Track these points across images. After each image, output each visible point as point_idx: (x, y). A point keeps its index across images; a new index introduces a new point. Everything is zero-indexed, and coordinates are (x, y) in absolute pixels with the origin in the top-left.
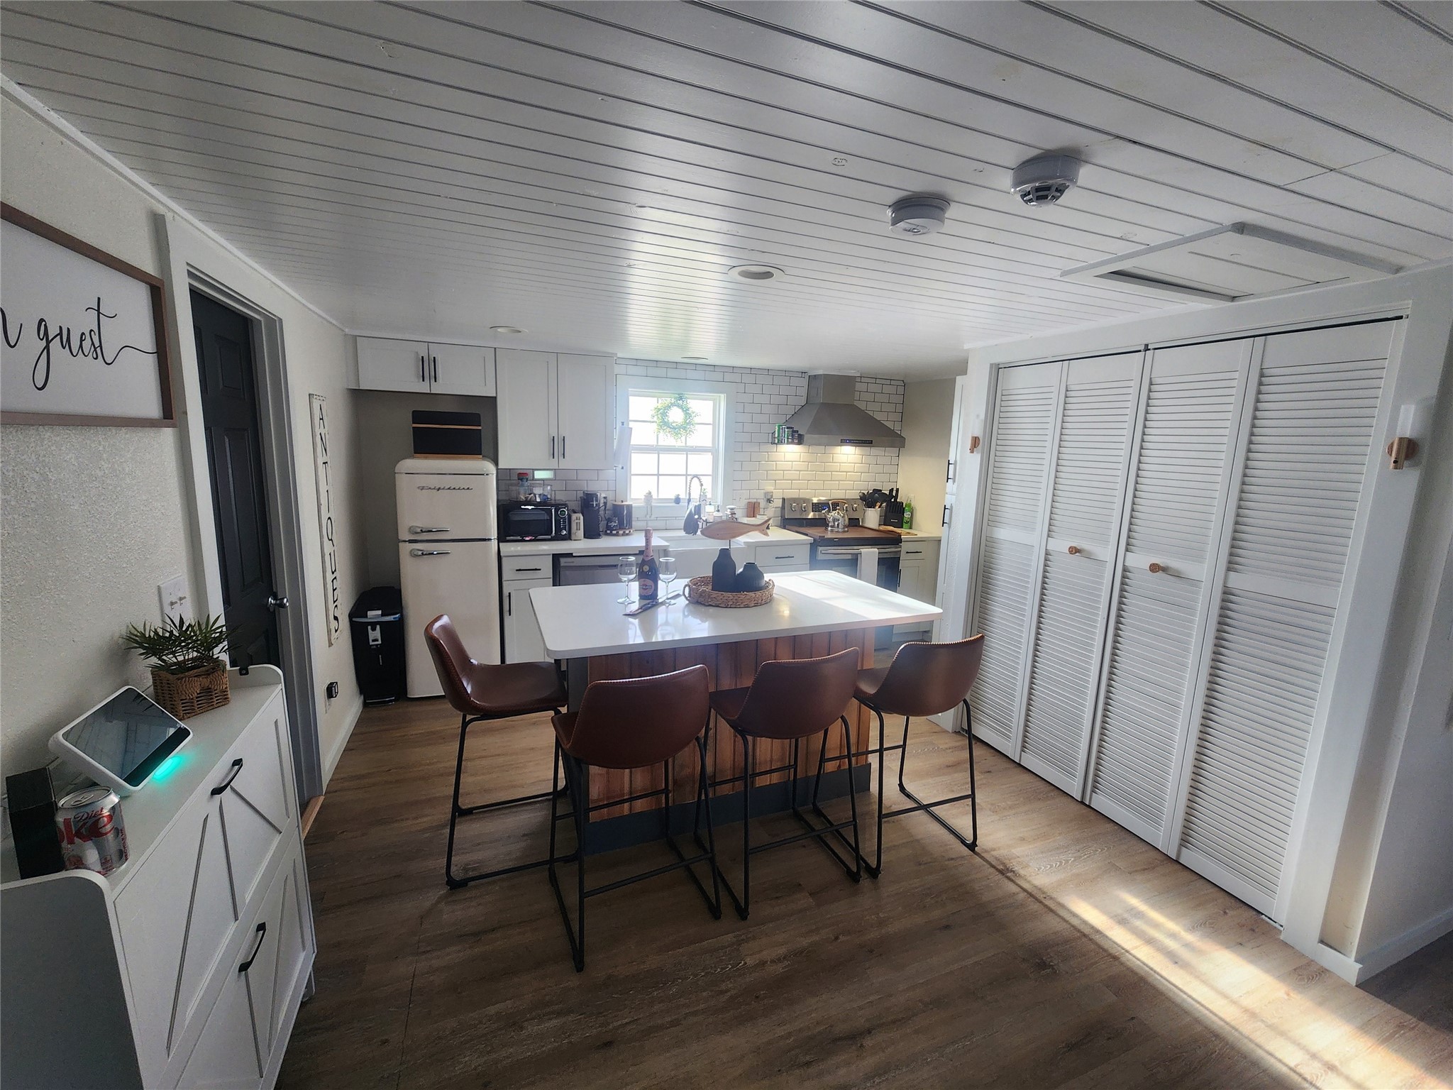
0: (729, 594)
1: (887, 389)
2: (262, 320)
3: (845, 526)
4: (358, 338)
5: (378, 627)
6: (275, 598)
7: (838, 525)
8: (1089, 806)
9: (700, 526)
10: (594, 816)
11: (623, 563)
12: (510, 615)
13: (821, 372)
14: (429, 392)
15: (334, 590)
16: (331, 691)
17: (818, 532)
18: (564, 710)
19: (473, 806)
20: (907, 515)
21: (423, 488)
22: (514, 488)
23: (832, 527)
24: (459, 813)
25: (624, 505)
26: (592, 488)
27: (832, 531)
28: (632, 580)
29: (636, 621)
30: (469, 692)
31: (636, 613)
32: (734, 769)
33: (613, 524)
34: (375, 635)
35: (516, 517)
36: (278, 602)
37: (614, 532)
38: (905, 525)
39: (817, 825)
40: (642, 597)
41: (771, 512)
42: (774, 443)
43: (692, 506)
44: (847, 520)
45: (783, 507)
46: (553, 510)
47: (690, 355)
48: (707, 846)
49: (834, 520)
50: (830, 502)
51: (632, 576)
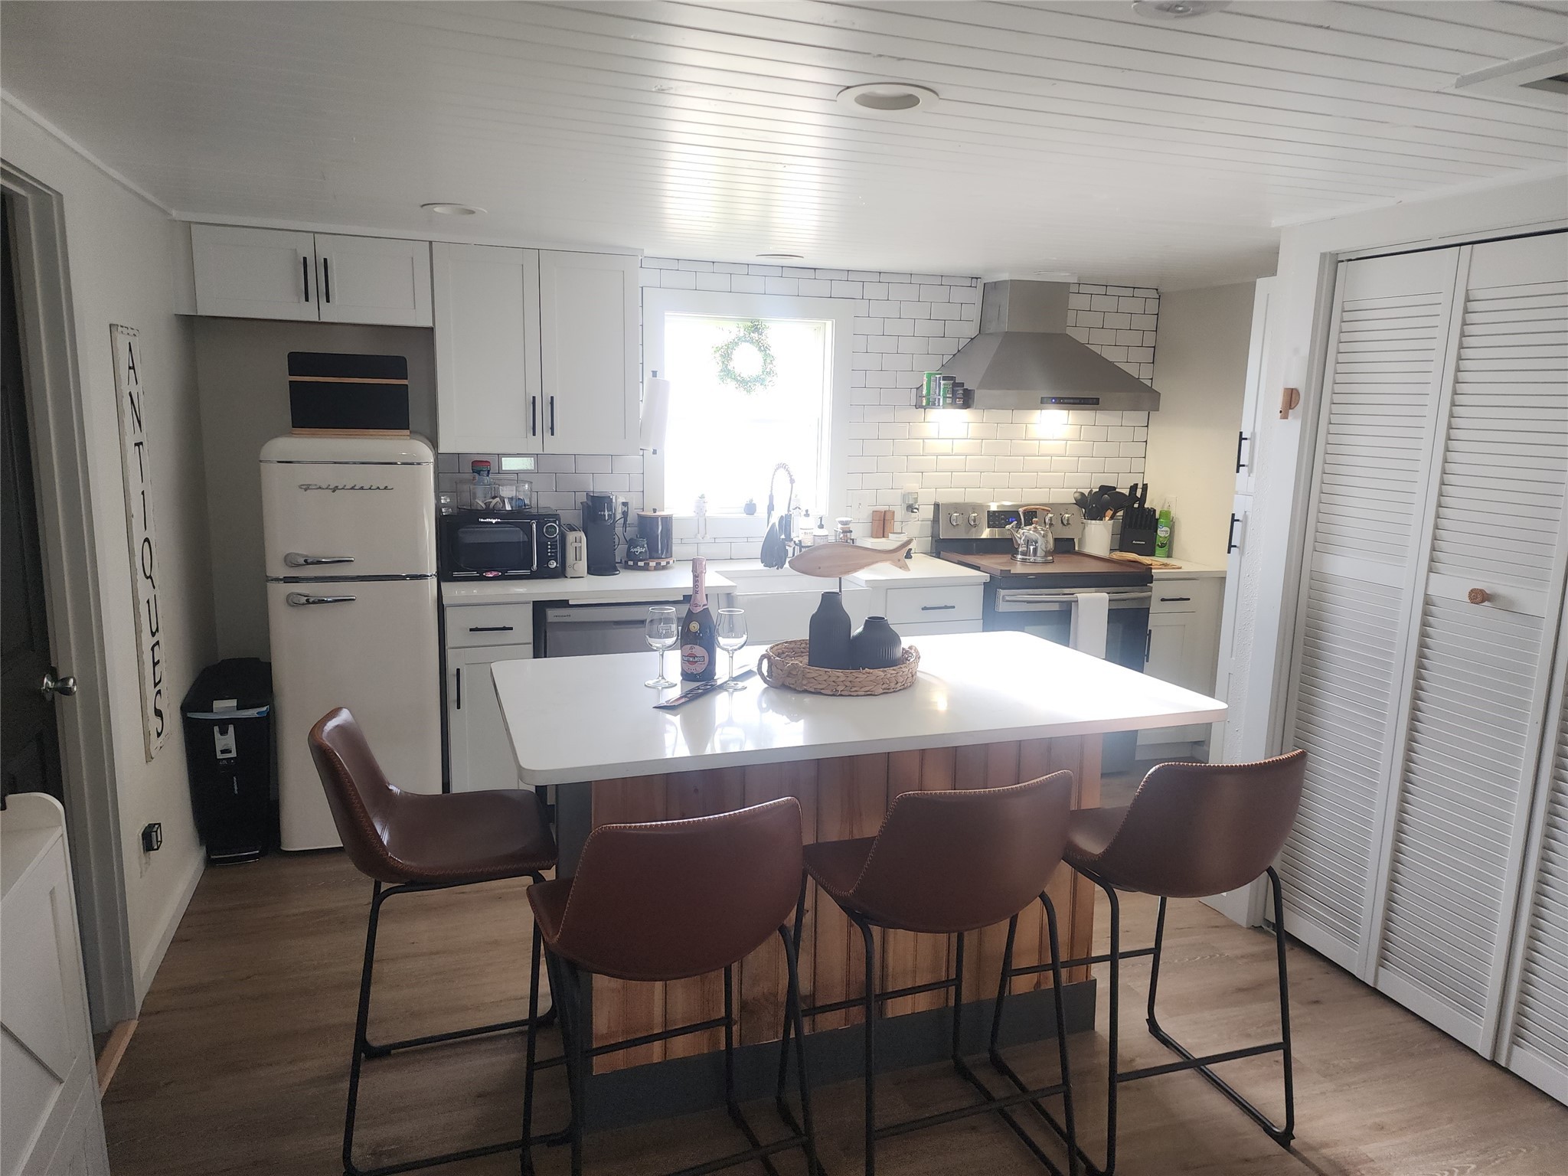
0: (839, 673)
1: (1127, 305)
2: (29, 196)
3: (1047, 553)
4: (193, 227)
5: (231, 728)
6: (54, 678)
7: (1035, 550)
8: (1506, 1070)
9: (790, 554)
10: (601, 1065)
11: (655, 618)
12: (459, 707)
13: (1005, 276)
14: (317, 320)
15: (155, 664)
16: (150, 839)
17: (1000, 564)
18: (550, 875)
19: (391, 1041)
20: (1162, 532)
21: (307, 488)
22: (466, 487)
23: (1024, 554)
24: (366, 1053)
25: (657, 518)
26: (600, 487)
27: (1024, 561)
28: (670, 648)
29: (675, 720)
30: (385, 843)
31: (676, 704)
32: (848, 984)
33: (639, 550)
34: (226, 743)
35: (470, 536)
36: (59, 684)
37: (641, 564)
38: (1158, 550)
39: (998, 1088)
40: (687, 676)
41: (914, 529)
42: (921, 407)
43: (775, 519)
44: (1051, 542)
45: (936, 520)
46: (534, 526)
47: (772, 250)
48: (801, 1123)
49: (1028, 542)
50: (1021, 510)
51: (670, 641)
